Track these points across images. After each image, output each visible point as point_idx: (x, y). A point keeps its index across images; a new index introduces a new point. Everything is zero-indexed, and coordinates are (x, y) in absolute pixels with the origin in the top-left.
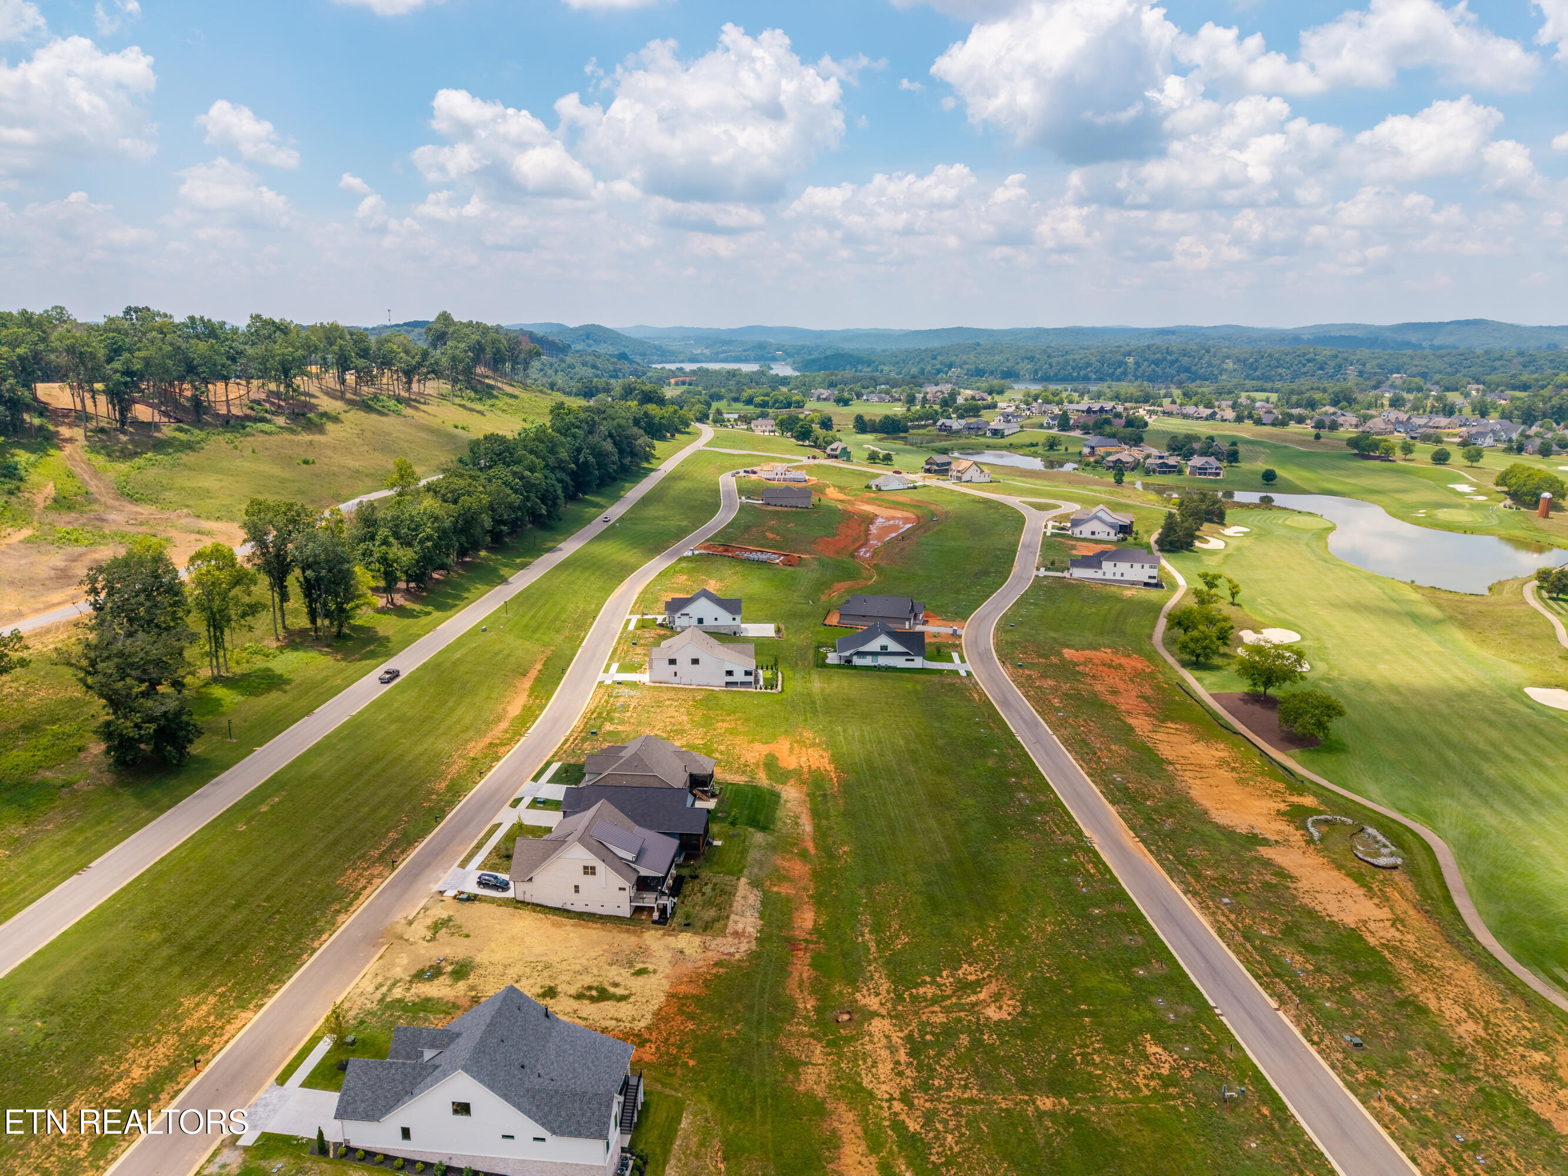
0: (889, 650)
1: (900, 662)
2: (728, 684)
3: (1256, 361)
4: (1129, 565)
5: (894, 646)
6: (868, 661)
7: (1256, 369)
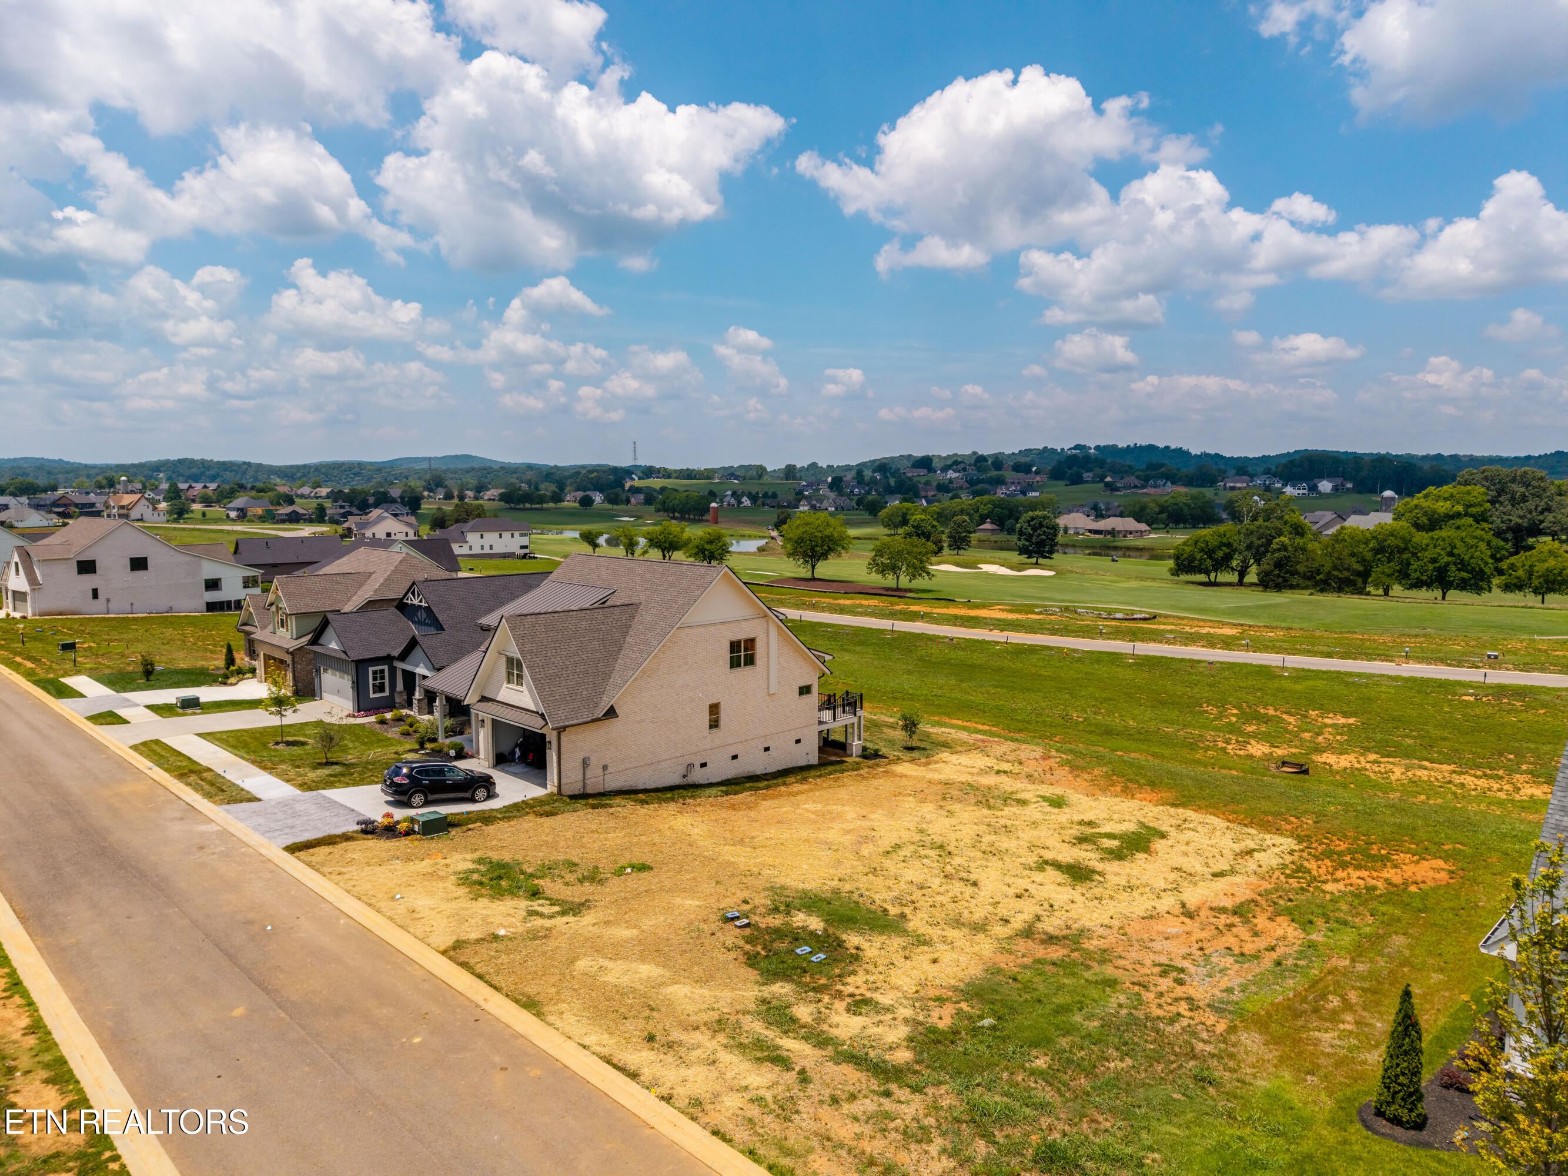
2: (211, 607)
4: (497, 534)
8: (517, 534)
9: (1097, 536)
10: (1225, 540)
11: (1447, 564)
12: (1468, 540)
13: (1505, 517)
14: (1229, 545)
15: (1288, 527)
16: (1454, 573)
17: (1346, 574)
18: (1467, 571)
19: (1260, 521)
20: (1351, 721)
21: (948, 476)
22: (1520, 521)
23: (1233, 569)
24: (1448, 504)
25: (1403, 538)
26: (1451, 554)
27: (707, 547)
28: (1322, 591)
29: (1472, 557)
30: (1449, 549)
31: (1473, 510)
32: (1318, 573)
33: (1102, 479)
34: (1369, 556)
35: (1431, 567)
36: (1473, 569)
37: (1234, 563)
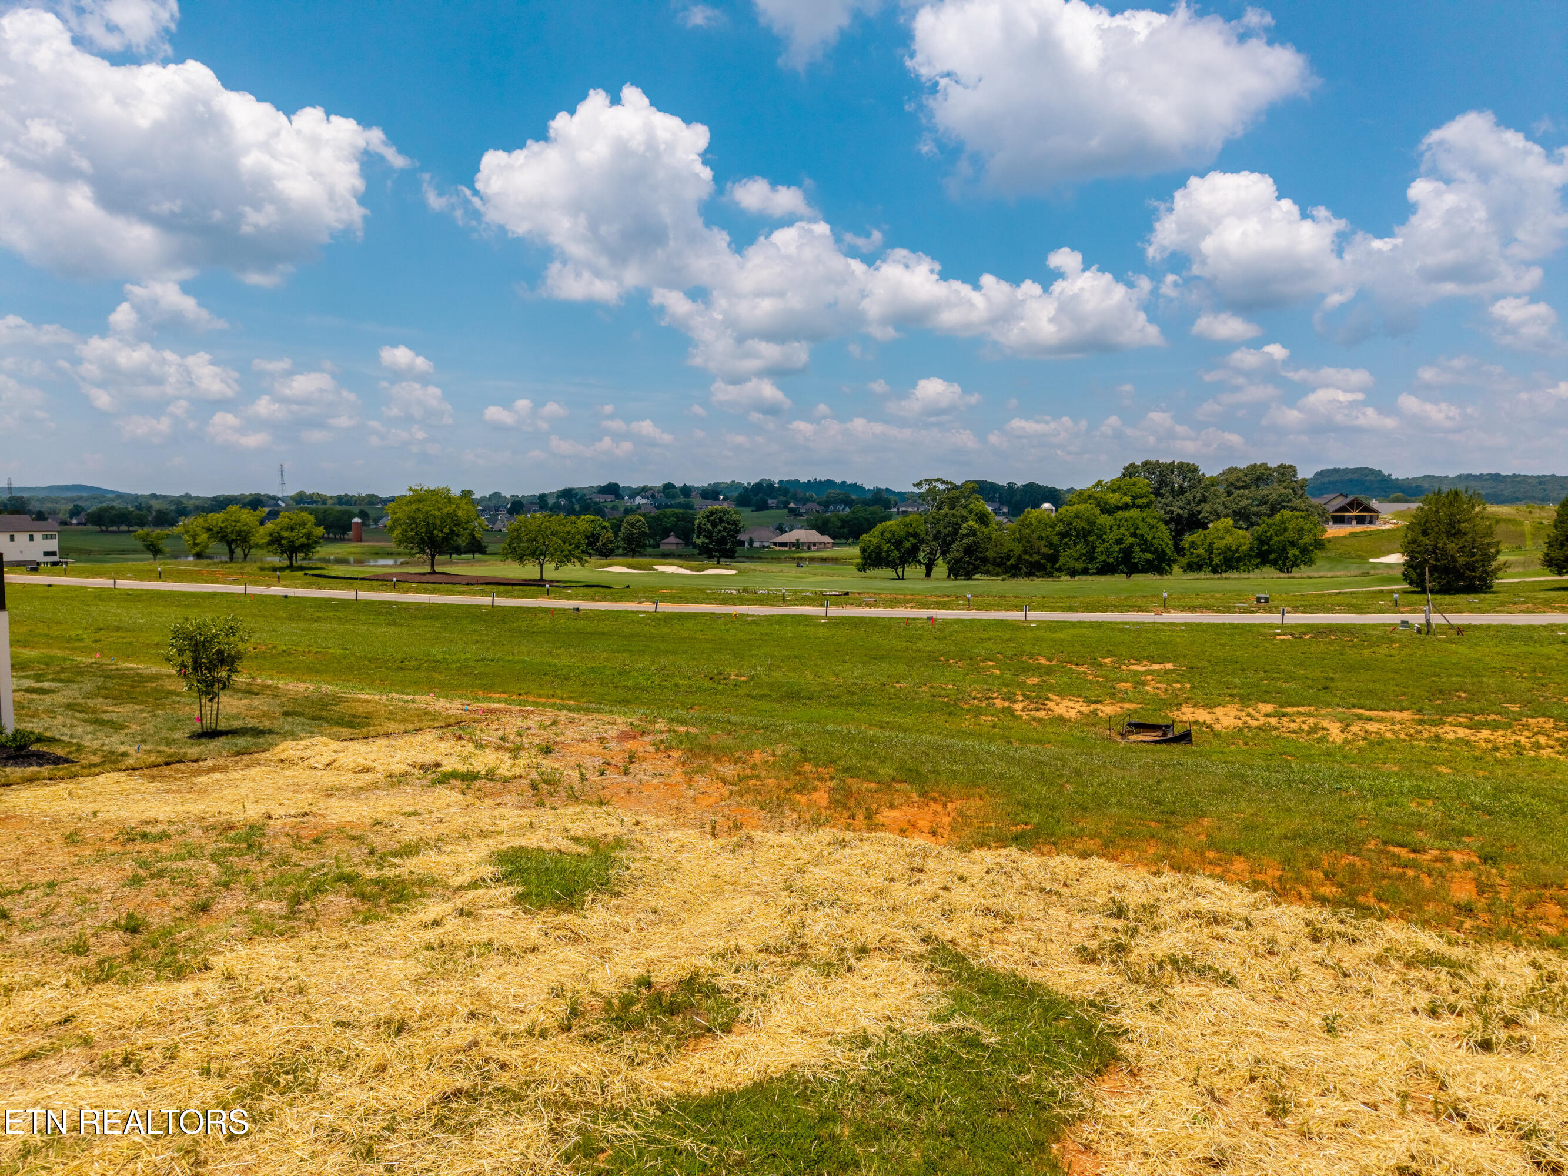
8: (38, 537)
9: (782, 549)
10: (911, 530)
11: (1132, 545)
12: (1149, 520)
13: (1168, 509)
14: (915, 535)
15: (973, 516)
16: (1140, 556)
17: (1037, 557)
18: (1151, 552)
19: (946, 510)
20: (1169, 666)
21: (637, 502)
22: (1181, 512)
23: (920, 562)
24: (1117, 496)
25: (1088, 521)
26: (1134, 535)
27: (285, 534)
28: (1014, 576)
29: (1154, 538)
30: (1132, 530)
31: (1139, 501)
32: (1009, 558)
33: (785, 505)
34: (1056, 540)
35: (1117, 548)
36: (1156, 549)
37: (921, 556)
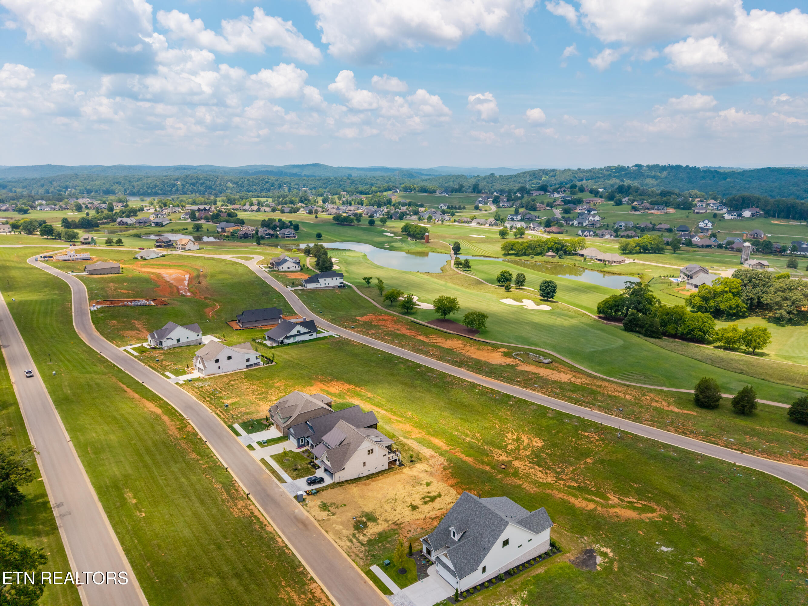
0: (301, 332)
1: (306, 337)
2: (248, 366)
3: (243, 183)
5: (303, 330)
6: (292, 340)
7: (243, 187)
8: (338, 278)
9: (599, 262)
10: (617, 304)
11: (694, 328)
16: (697, 333)
17: (654, 329)
20: (541, 444)
21: (555, 196)
24: (723, 287)
28: (644, 335)
29: (704, 327)
32: (644, 327)
34: (666, 320)
35: (688, 329)
36: (704, 331)
